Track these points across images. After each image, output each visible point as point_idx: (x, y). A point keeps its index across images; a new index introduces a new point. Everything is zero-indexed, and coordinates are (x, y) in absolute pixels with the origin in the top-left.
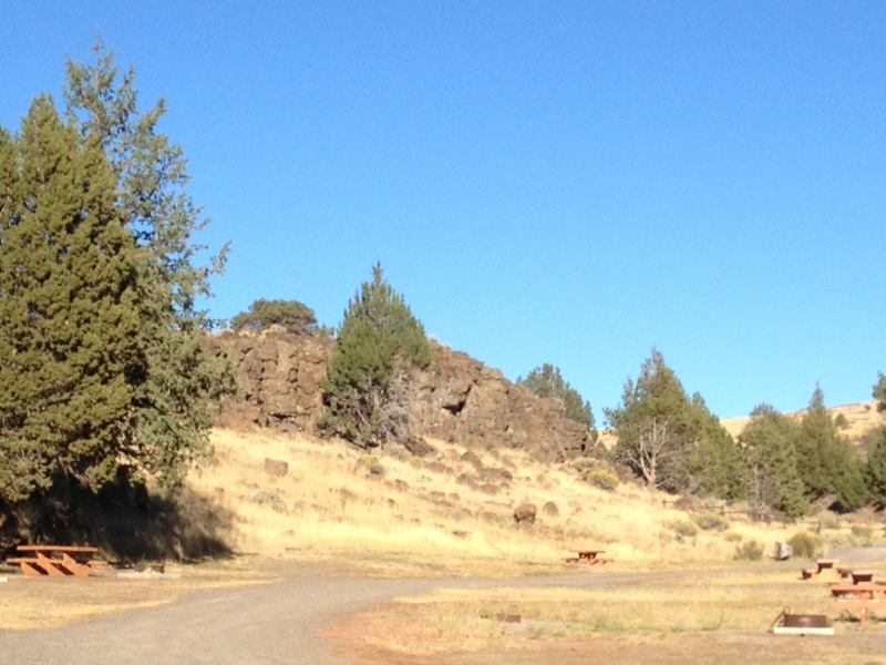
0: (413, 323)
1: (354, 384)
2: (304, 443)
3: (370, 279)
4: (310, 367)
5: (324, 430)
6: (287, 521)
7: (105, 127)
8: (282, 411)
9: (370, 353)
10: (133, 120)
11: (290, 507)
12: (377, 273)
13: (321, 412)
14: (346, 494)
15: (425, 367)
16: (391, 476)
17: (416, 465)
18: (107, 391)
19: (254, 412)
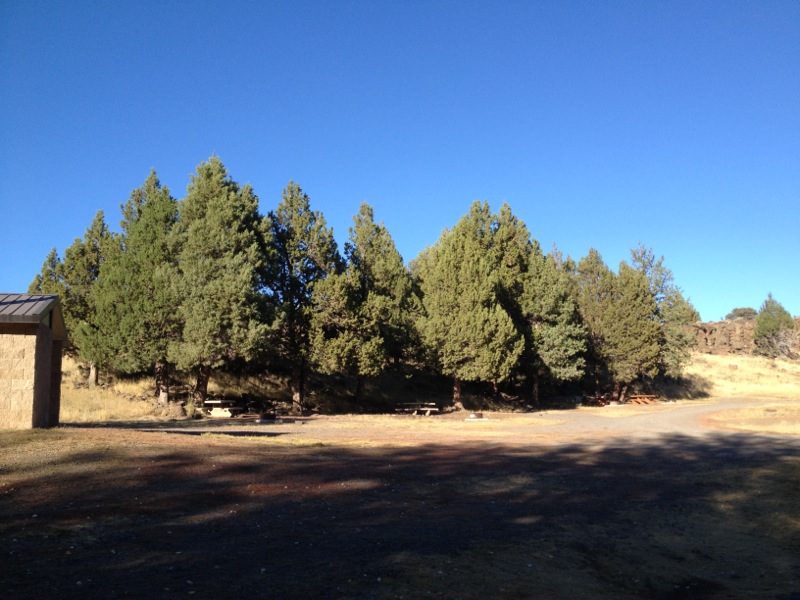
0: (785, 313)
1: (765, 336)
2: (746, 358)
3: (767, 299)
4: (748, 332)
5: (755, 353)
6: (733, 385)
7: (645, 266)
8: (739, 347)
9: (770, 325)
10: (654, 264)
11: (737, 379)
12: (770, 296)
13: (754, 347)
14: (760, 375)
15: (792, 328)
16: (780, 367)
17: (791, 363)
18: (651, 347)
19: (728, 349)
